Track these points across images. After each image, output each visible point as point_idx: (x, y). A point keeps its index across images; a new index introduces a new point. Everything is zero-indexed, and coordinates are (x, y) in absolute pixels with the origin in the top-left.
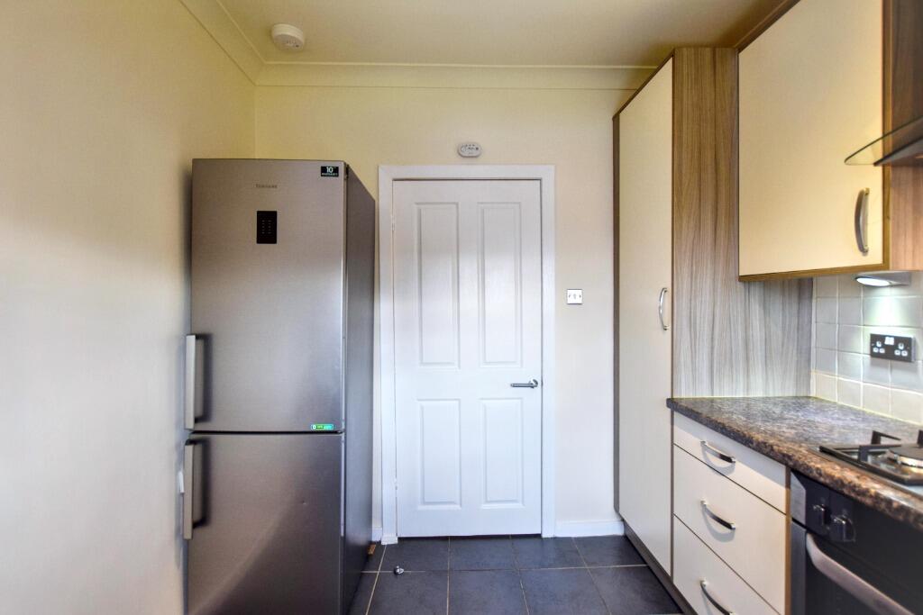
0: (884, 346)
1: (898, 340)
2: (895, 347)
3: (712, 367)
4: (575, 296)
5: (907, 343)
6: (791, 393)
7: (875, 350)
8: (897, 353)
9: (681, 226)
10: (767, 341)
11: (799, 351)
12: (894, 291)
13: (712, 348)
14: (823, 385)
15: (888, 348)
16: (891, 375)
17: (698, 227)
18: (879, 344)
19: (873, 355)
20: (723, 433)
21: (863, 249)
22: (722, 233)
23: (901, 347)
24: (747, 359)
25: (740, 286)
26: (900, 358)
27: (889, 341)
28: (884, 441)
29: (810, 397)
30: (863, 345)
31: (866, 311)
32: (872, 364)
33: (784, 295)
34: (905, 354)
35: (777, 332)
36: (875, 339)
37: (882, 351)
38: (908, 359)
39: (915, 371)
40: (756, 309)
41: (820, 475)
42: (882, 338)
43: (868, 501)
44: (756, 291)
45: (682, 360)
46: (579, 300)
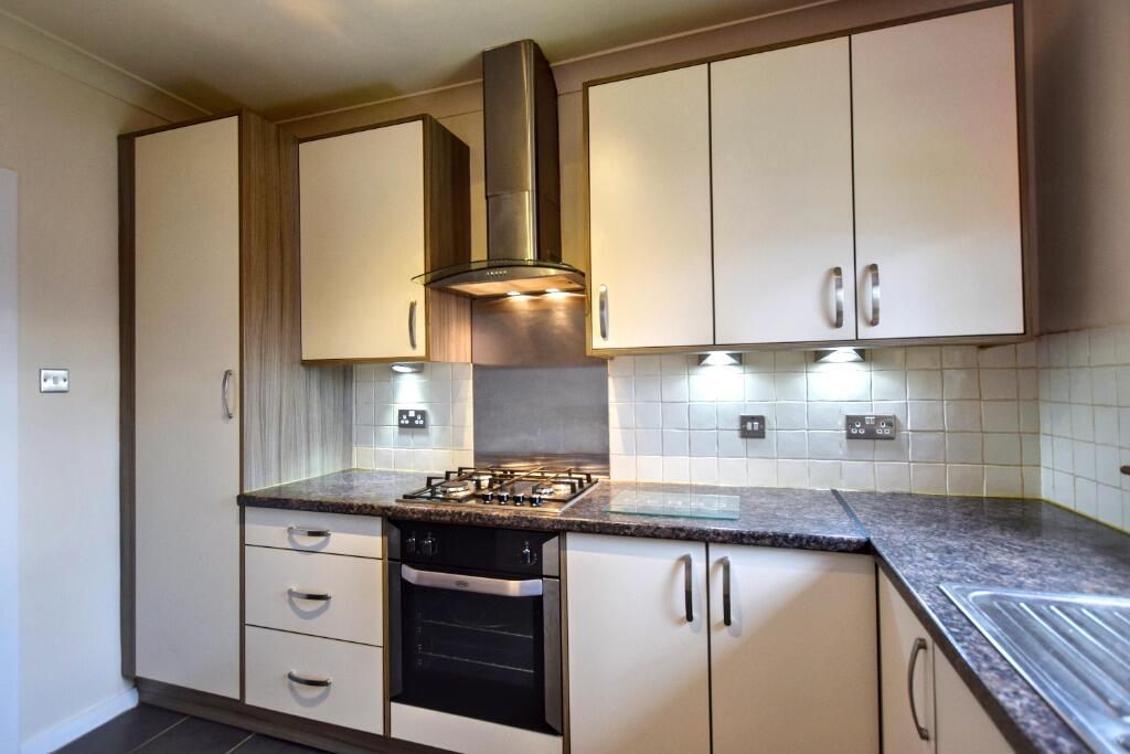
0: (408, 418)
1: (417, 412)
2: (415, 418)
3: (280, 453)
4: (54, 380)
5: (423, 414)
6: (340, 469)
7: (402, 422)
8: (417, 422)
9: (250, 302)
10: (323, 422)
11: (345, 427)
12: (415, 377)
13: (280, 433)
14: (363, 458)
15: (412, 420)
16: (413, 440)
17: (267, 302)
18: (405, 417)
19: (401, 426)
20: (320, 511)
21: (413, 345)
22: (287, 316)
23: (419, 417)
24: (308, 441)
25: (302, 369)
26: (419, 426)
27: (412, 414)
28: (434, 482)
29: (351, 470)
30: (393, 418)
31: (393, 391)
32: (400, 433)
33: (334, 379)
34: (421, 422)
35: (329, 412)
36: (402, 413)
37: (407, 422)
38: (423, 426)
39: (427, 434)
40: (315, 392)
41: (414, 513)
42: (406, 412)
43: (448, 518)
44: (315, 375)
45: (252, 449)
46: (63, 385)
